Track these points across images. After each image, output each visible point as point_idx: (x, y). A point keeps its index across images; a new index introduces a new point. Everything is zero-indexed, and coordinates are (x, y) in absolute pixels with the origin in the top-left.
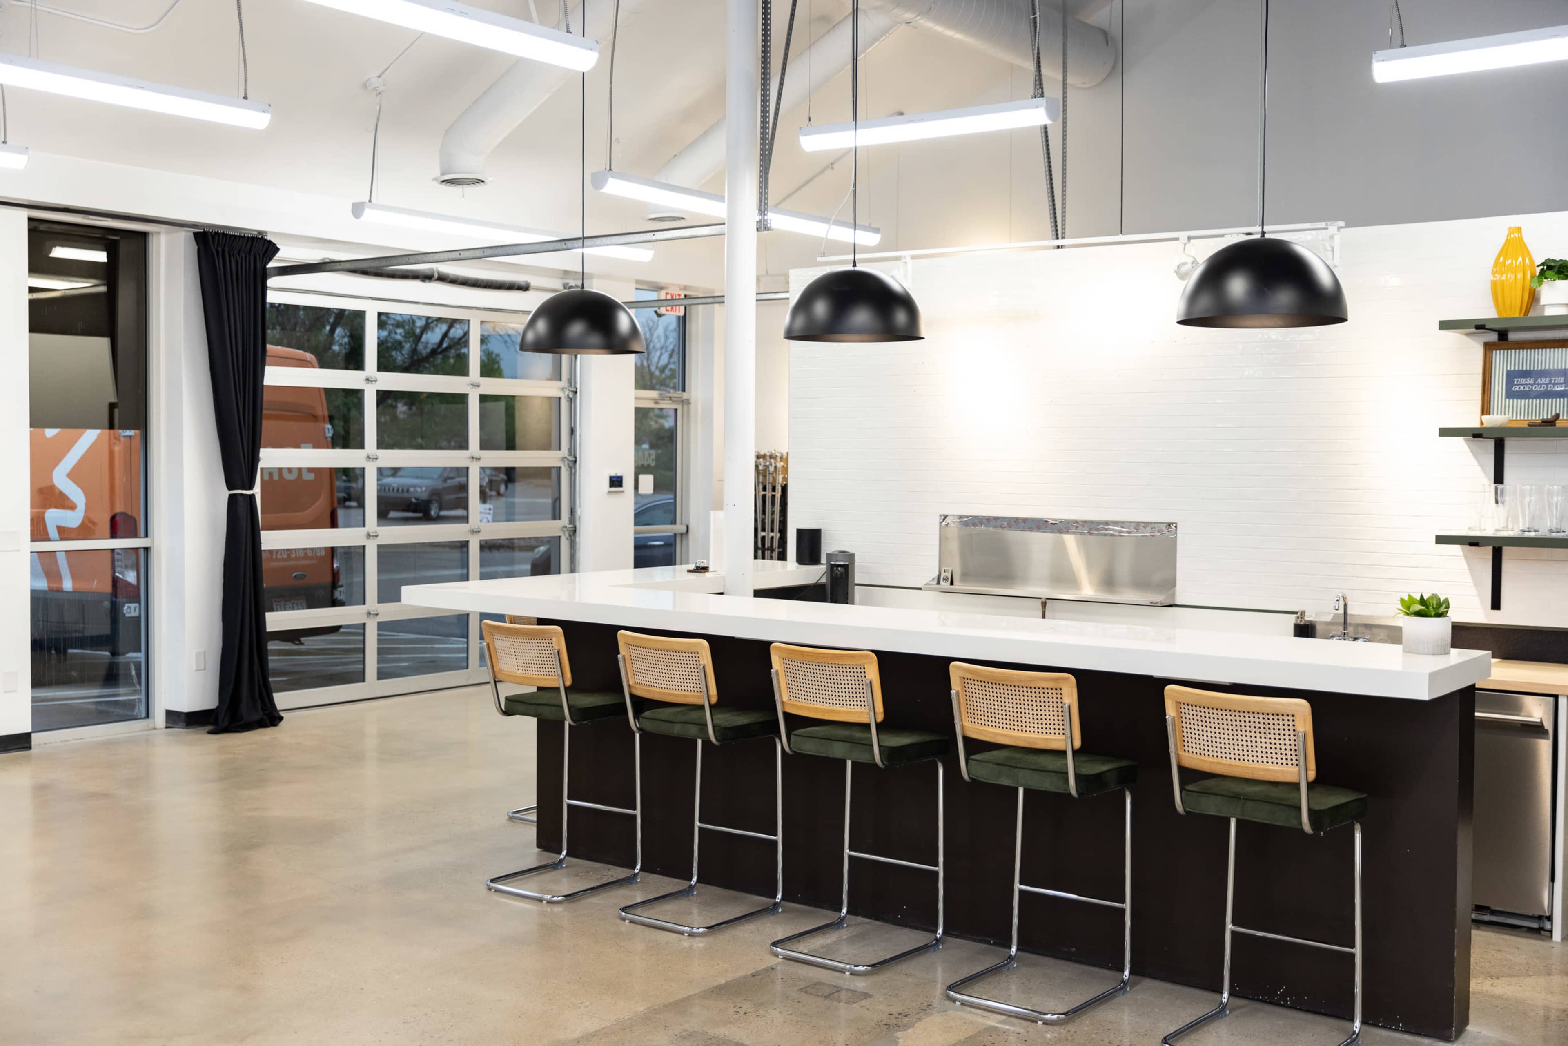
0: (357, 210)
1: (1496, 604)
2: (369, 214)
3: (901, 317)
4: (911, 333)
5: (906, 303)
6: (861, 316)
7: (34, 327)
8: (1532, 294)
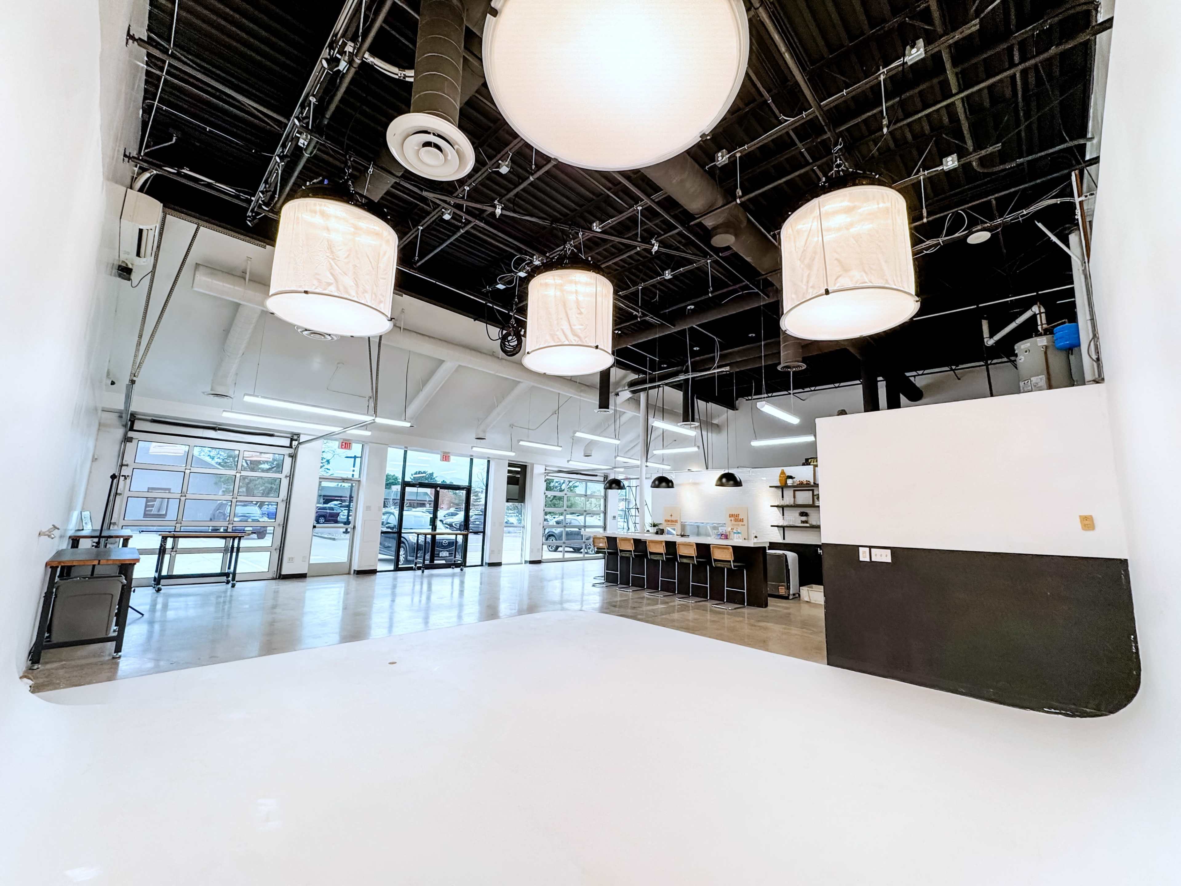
0: (568, 461)
1: (784, 539)
2: (570, 462)
3: (670, 484)
4: (672, 487)
5: (671, 482)
6: (664, 484)
7: (508, 483)
8: (786, 482)
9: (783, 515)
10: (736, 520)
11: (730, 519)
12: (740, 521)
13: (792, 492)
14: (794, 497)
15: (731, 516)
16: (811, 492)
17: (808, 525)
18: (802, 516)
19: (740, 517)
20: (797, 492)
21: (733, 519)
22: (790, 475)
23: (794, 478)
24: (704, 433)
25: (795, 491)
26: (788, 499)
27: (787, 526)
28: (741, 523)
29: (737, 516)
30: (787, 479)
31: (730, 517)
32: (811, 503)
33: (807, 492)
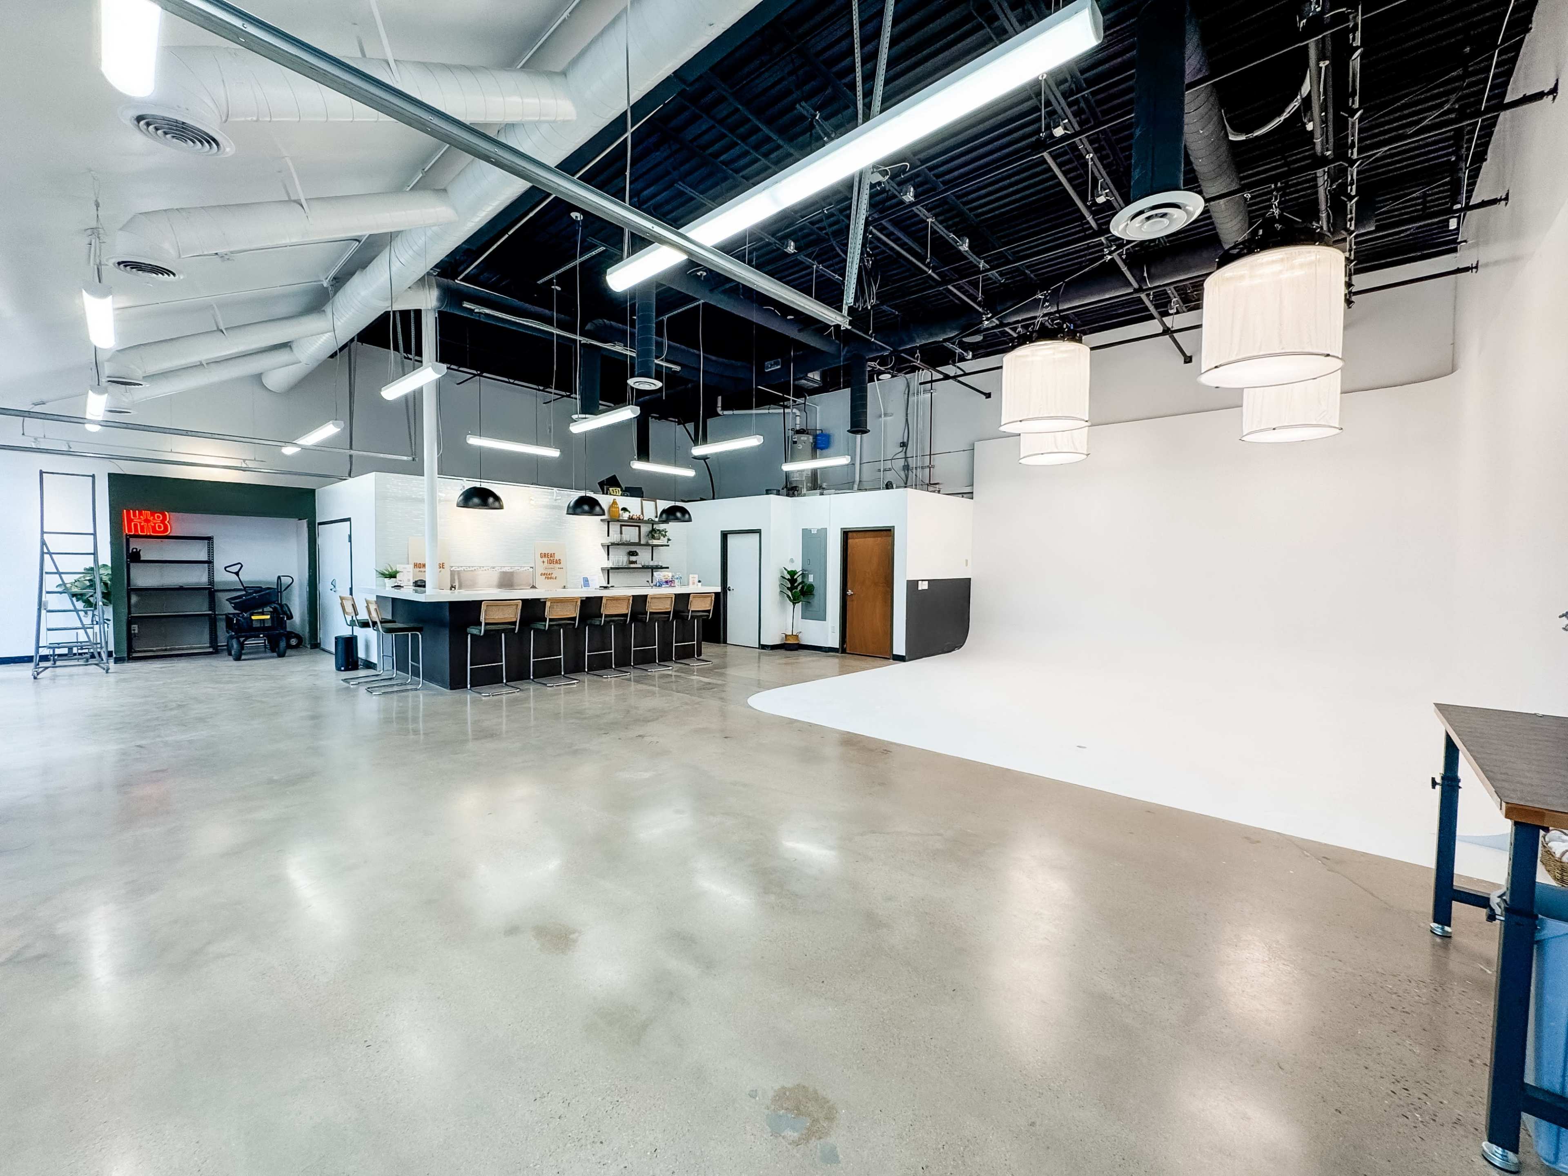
9: (608, 555)
10: (551, 562)
11: (542, 560)
12: (557, 562)
13: (619, 527)
14: (621, 533)
15: (544, 555)
19: (557, 557)
20: (623, 527)
21: (546, 560)
25: (621, 526)
26: (615, 537)
27: (612, 568)
28: (558, 566)
29: (551, 556)
31: (541, 557)
32: (637, 541)
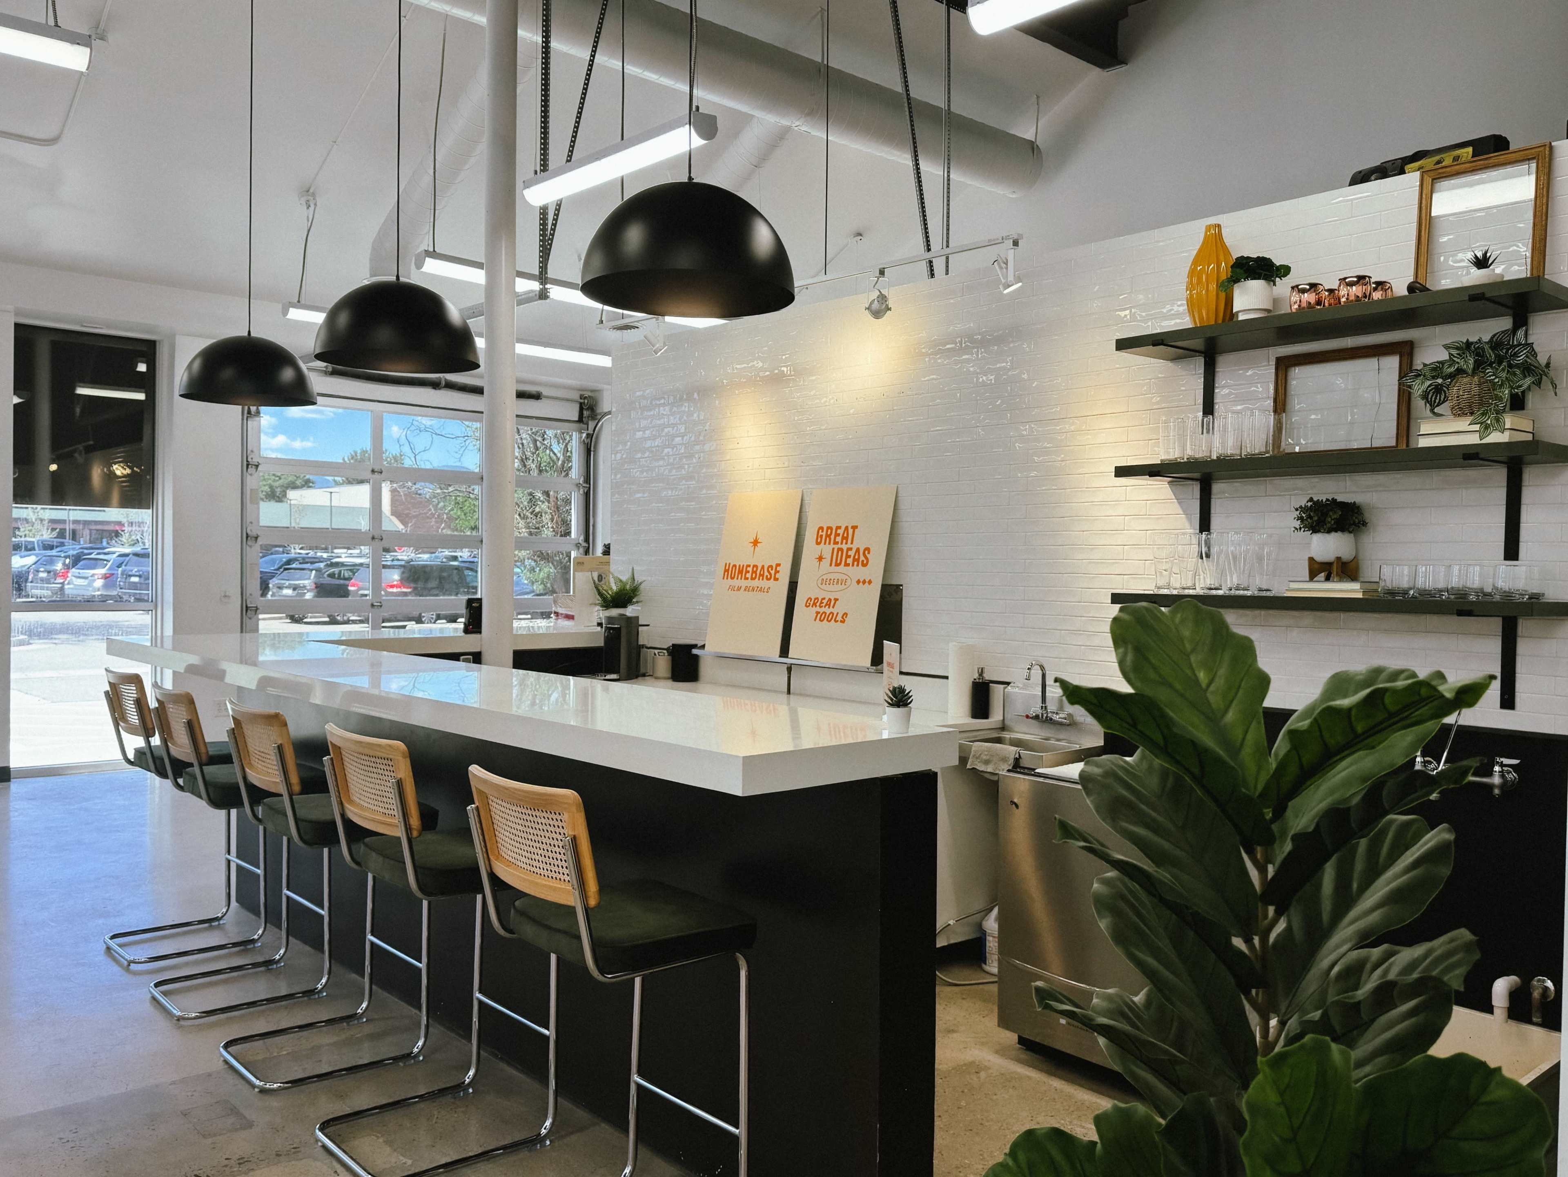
8: (1229, 302)
9: (1205, 525)
12: (856, 560)
13: (1270, 371)
14: (1280, 404)
16: (1392, 363)
17: (1350, 590)
18: (1315, 529)
20: (1299, 376)
22: (1252, 251)
23: (1285, 271)
24: (931, 170)
25: (1284, 365)
30: (1234, 279)
33: (1371, 363)
